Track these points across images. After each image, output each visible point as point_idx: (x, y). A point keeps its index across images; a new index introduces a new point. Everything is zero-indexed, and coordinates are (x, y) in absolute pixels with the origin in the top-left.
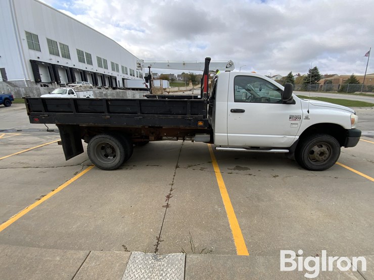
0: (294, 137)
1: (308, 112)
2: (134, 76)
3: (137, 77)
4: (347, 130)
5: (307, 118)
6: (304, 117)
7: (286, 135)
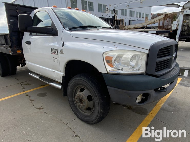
0: (60, 73)
1: (63, 45)
4: (101, 73)
6: (60, 51)
7: (55, 70)
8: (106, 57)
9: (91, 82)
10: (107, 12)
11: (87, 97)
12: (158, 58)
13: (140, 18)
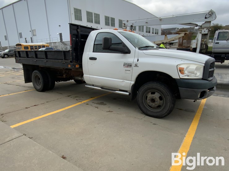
0: (130, 82)
1: (138, 60)
2: (149, 32)
3: (153, 33)
4: (174, 79)
5: (136, 66)
6: (134, 65)
7: (124, 80)
8: (179, 68)
9: (163, 86)
10: (125, 28)
11: (159, 97)
12: (210, 69)
13: (150, 33)
